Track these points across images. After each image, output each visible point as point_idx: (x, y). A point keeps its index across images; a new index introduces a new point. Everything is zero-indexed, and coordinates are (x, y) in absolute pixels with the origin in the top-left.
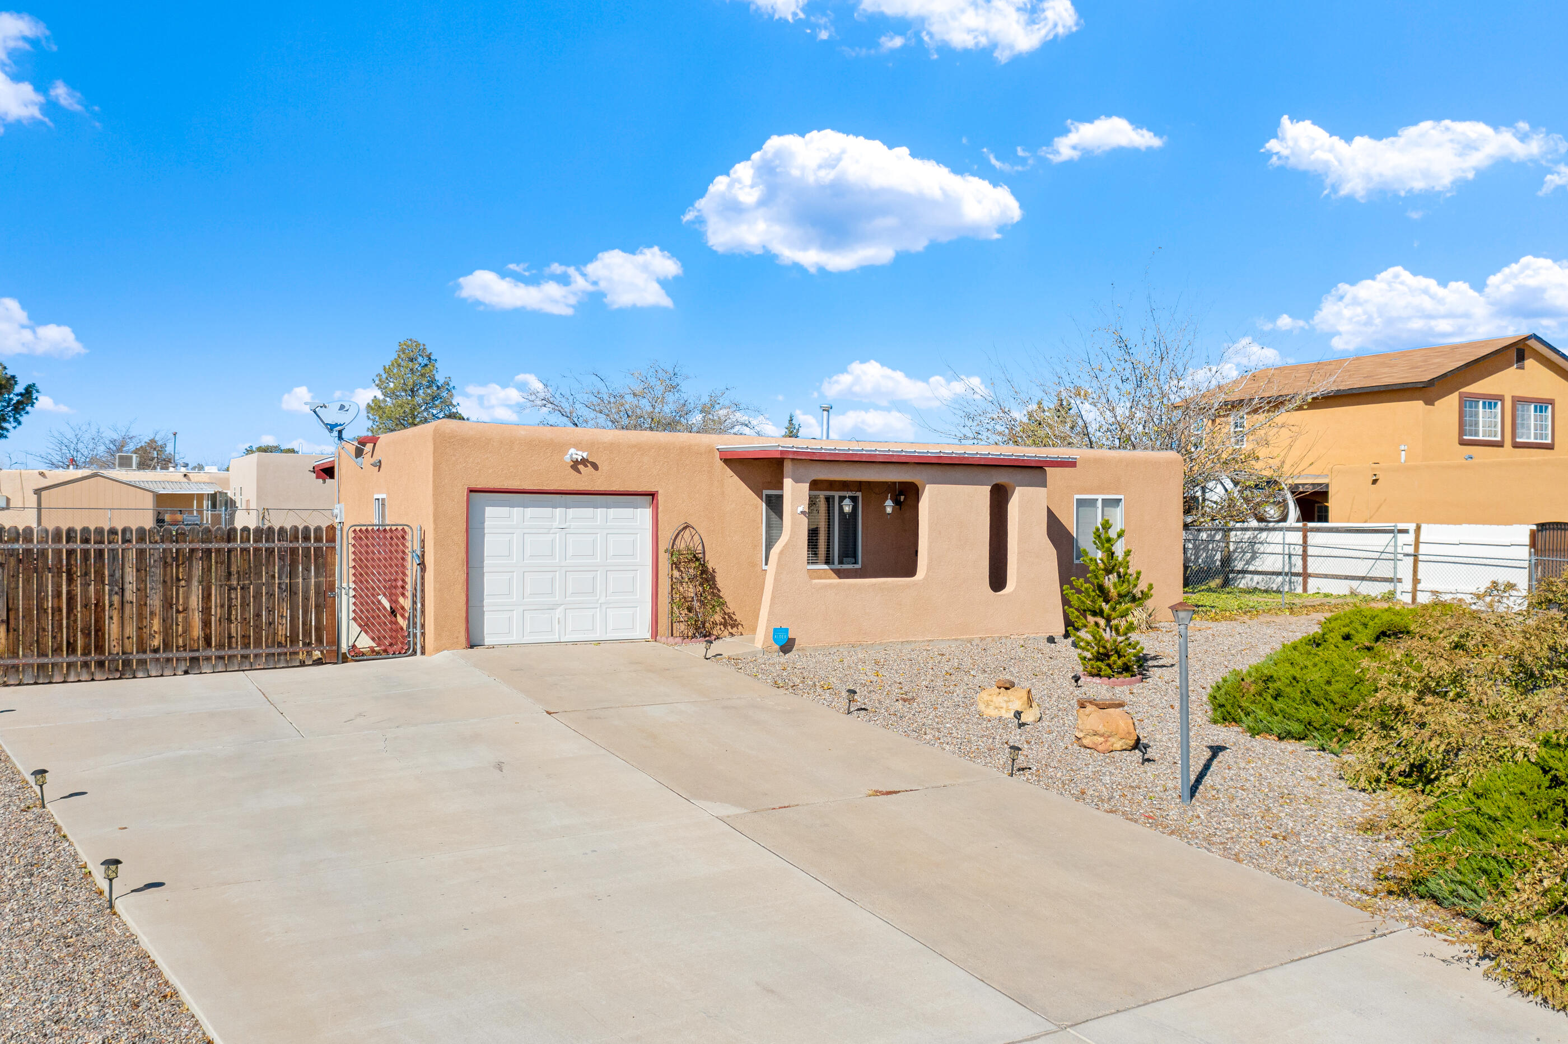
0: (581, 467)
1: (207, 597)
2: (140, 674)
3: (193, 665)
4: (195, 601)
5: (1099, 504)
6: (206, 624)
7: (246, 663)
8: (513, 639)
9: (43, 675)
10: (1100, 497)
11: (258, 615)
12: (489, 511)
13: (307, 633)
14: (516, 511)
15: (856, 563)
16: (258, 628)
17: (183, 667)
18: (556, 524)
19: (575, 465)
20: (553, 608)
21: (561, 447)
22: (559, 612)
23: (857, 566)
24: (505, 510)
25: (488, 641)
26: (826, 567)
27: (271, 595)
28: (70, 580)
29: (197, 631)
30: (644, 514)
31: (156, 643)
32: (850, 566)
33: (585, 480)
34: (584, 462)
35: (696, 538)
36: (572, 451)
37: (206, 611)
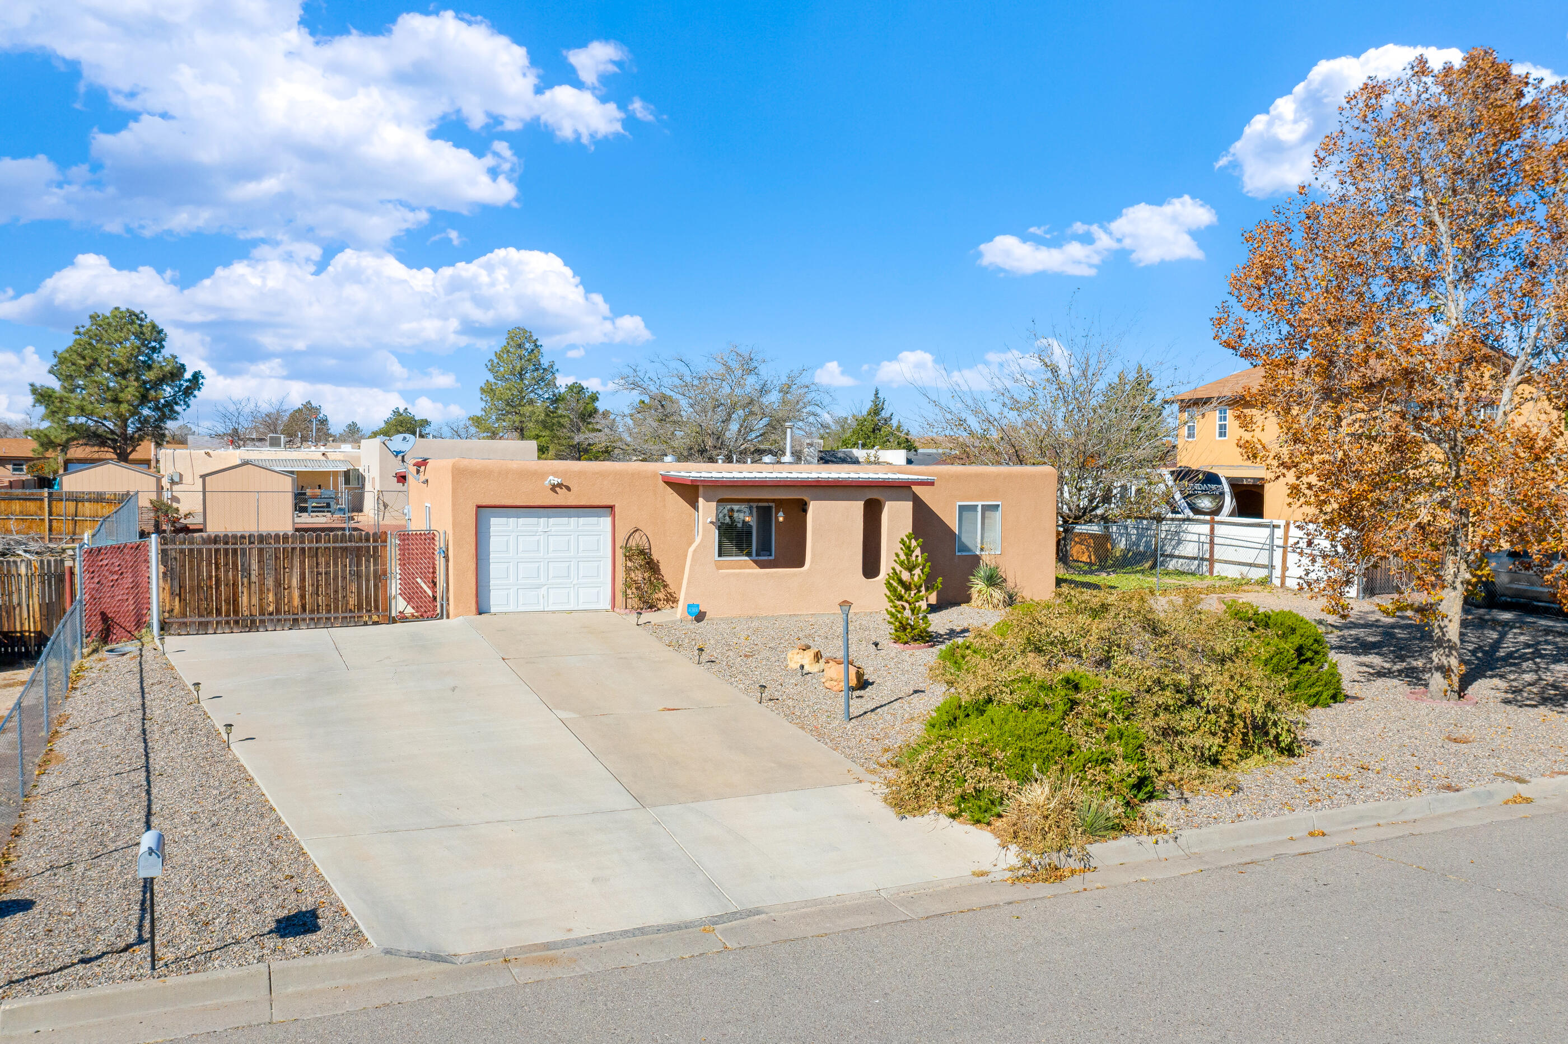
0: (558, 489)
1: (303, 579)
2: (261, 629)
3: (295, 623)
4: (295, 582)
5: (979, 509)
6: (302, 597)
7: (328, 623)
8: (511, 608)
9: (203, 628)
10: (980, 504)
11: (336, 592)
12: (493, 521)
13: (368, 603)
14: (512, 521)
15: (770, 555)
16: (336, 599)
17: (288, 625)
18: (540, 529)
19: (554, 488)
20: (539, 587)
21: (544, 475)
22: (543, 590)
23: (771, 558)
24: (504, 520)
25: (493, 610)
26: (747, 558)
27: (344, 578)
28: (217, 568)
29: (296, 601)
30: (605, 522)
31: (271, 609)
32: (766, 558)
33: (562, 498)
34: (560, 485)
35: (644, 537)
36: (551, 478)
37: (302, 588)
